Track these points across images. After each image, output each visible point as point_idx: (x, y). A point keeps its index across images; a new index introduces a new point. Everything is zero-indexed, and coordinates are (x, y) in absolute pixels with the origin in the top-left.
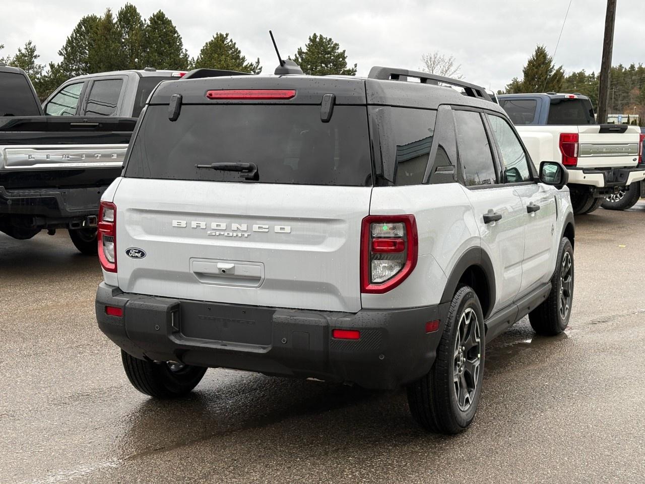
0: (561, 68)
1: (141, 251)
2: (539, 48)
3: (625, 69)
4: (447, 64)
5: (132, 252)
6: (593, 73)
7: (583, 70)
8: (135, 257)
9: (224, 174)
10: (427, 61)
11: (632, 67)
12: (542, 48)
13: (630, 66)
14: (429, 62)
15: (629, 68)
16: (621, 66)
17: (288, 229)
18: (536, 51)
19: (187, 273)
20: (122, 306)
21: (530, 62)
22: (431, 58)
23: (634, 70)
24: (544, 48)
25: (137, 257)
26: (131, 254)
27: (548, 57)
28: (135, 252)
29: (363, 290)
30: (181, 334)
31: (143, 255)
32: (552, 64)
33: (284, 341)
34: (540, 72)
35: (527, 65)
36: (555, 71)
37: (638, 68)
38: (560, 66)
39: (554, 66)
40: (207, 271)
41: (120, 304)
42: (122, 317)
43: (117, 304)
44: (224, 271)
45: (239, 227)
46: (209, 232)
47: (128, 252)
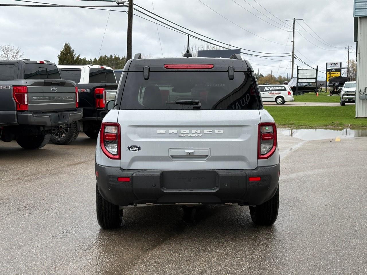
0: (79, 56)
1: (138, 147)
2: (66, 44)
3: (108, 57)
4: (16, 51)
6: (91, 59)
7: (85, 57)
8: (134, 150)
9: (182, 106)
10: (4, 50)
11: (111, 56)
12: (68, 44)
13: (110, 56)
14: (5, 50)
15: (110, 57)
16: (105, 56)
17: (222, 131)
18: (64, 46)
19: (167, 156)
20: (130, 176)
21: (62, 52)
22: (6, 48)
23: (112, 58)
24: (69, 44)
25: (135, 150)
26: (131, 149)
27: (72, 49)
28: (134, 148)
29: (259, 158)
30: (164, 188)
31: (139, 149)
32: (74, 54)
33: (226, 185)
34: (68, 58)
35: (60, 54)
36: (76, 58)
37: (114, 57)
38: (79, 55)
39: (75, 55)
40: (179, 154)
41: (128, 175)
42: (130, 182)
43: (126, 175)
44: (190, 154)
45: (196, 131)
46: (179, 135)
47: (129, 148)
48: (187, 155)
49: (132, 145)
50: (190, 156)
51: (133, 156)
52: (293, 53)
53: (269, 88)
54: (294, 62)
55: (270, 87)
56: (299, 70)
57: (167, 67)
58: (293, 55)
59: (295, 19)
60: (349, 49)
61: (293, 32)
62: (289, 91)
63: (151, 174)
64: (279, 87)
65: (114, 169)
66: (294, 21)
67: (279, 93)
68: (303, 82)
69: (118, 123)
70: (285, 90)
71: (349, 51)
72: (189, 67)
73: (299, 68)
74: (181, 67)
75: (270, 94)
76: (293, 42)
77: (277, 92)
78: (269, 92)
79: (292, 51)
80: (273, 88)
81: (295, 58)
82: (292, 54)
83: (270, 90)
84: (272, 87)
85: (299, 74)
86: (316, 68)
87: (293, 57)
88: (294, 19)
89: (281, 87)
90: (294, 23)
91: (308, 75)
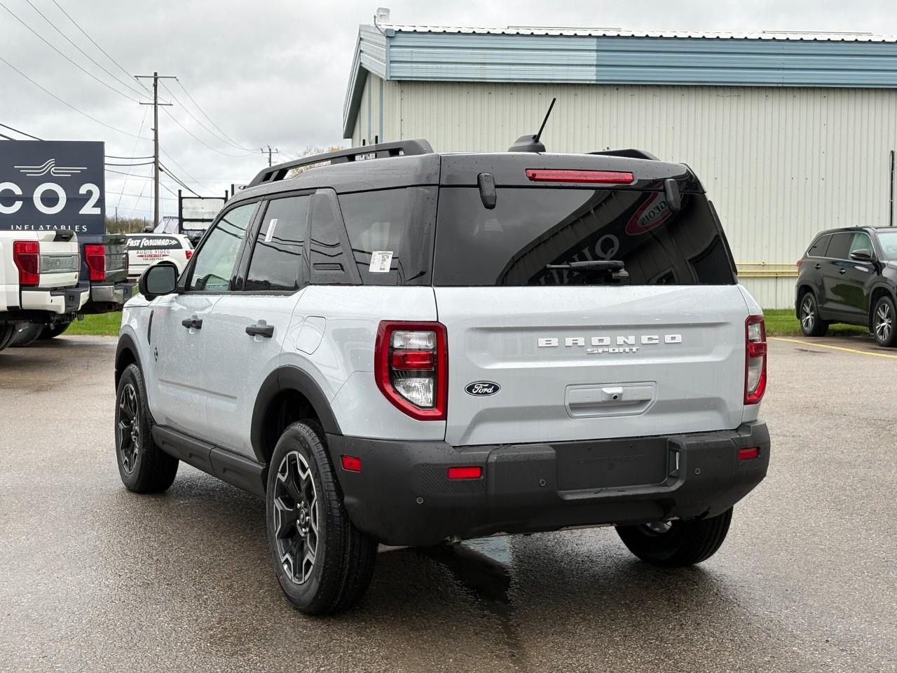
1: (493, 385)
5: (479, 388)
8: (482, 394)
17: (679, 338)
19: (560, 406)
20: (483, 463)
25: (486, 393)
26: (476, 389)
28: (484, 387)
29: (746, 401)
31: (496, 389)
33: (698, 471)
40: (588, 400)
41: (478, 461)
42: (482, 477)
43: (472, 461)
44: (615, 397)
45: (626, 340)
46: (589, 350)
47: (470, 389)
48: (609, 402)
49: (478, 379)
50: (615, 403)
51: (479, 410)
52: (156, 156)
53: (139, 241)
54: (160, 181)
55: (141, 238)
56: (183, 200)
57: (534, 175)
58: (156, 162)
59: (158, 75)
60: (270, 155)
61: (153, 106)
62: (189, 249)
63: (535, 455)
64: (164, 240)
65: (433, 445)
66: (156, 80)
67: (164, 255)
68: (193, 229)
69: (439, 321)
70: (178, 246)
71: (272, 160)
72: (585, 179)
73: (182, 196)
74: (565, 178)
75: (142, 256)
76: (156, 131)
77: (158, 252)
78: (138, 253)
79: (153, 154)
80: (147, 241)
81: (162, 170)
82: (153, 160)
83: (141, 246)
84: (145, 239)
85: (183, 210)
86: (224, 196)
87: (158, 169)
88: (156, 74)
89: (168, 240)
90: (155, 86)
91: (205, 213)
